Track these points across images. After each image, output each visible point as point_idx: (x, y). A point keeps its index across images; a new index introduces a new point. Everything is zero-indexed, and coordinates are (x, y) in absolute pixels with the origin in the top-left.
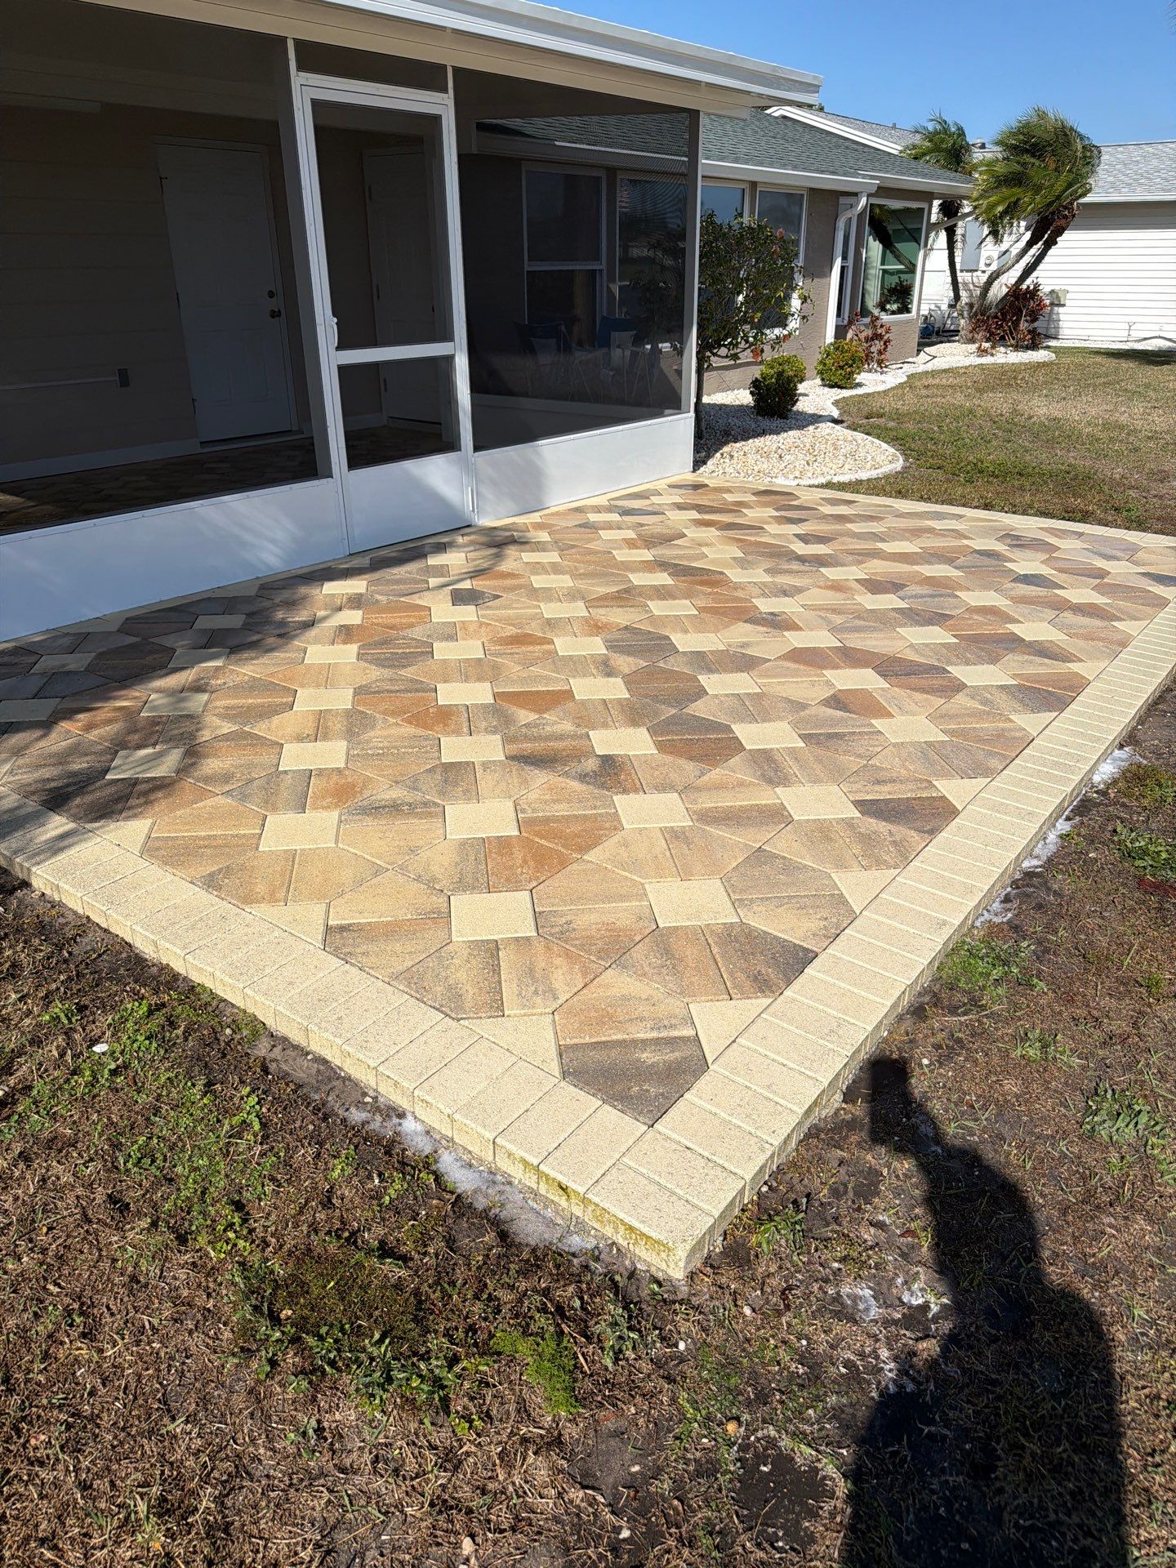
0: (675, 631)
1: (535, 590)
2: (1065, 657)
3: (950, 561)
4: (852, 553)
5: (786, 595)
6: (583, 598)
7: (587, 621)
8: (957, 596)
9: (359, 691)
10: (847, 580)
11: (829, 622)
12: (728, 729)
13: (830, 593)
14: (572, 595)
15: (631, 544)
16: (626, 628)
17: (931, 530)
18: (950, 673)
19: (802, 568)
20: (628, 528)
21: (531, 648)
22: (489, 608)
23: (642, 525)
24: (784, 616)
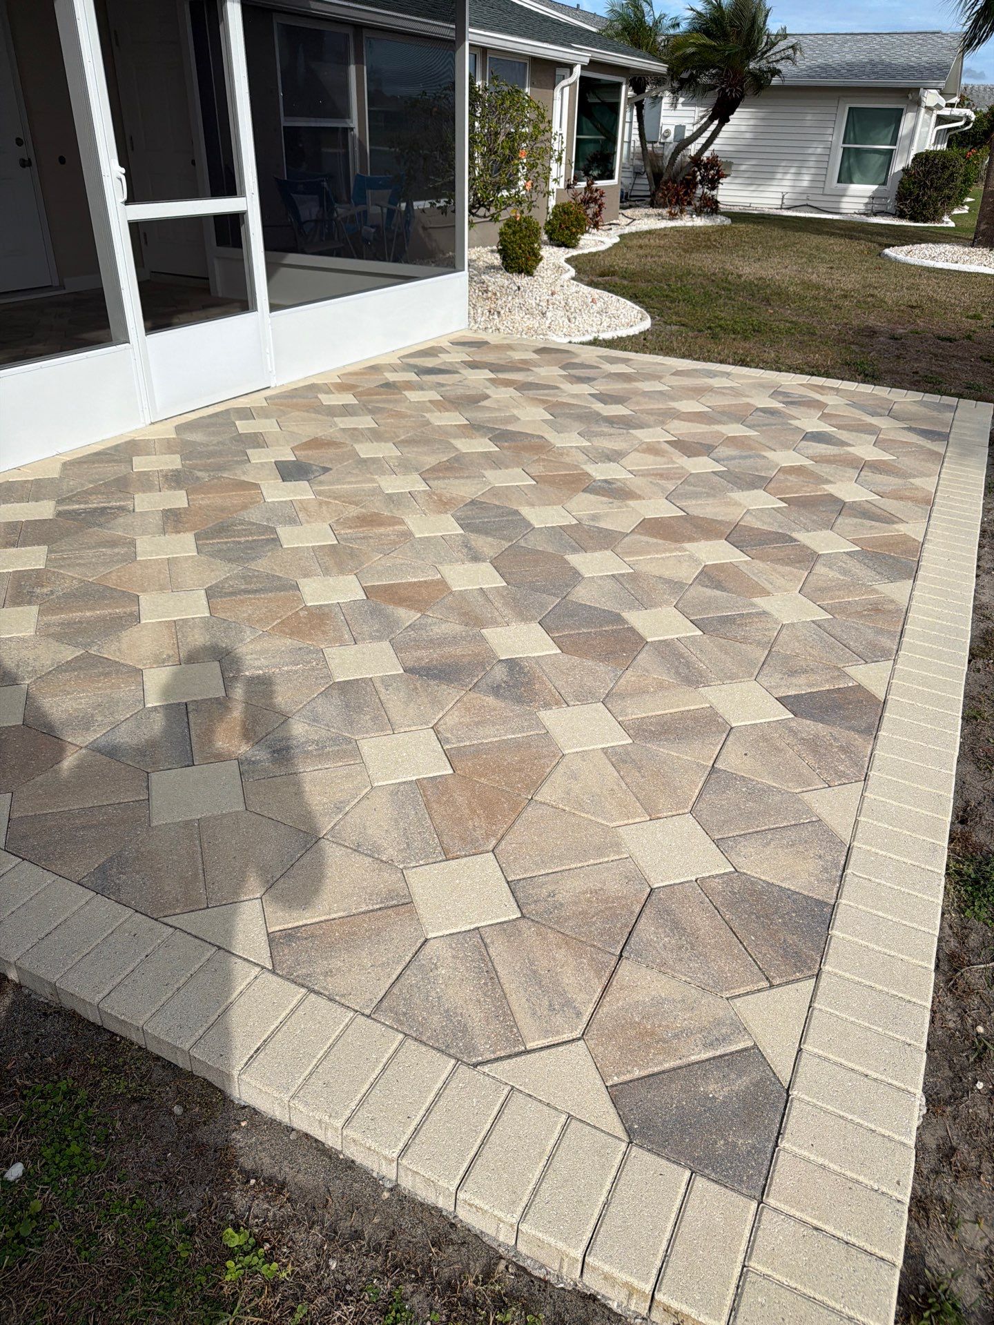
0: (520, 504)
1: (365, 461)
2: (889, 519)
3: (742, 420)
4: (650, 412)
5: (610, 460)
6: (417, 470)
7: (429, 496)
8: (765, 457)
9: (211, 594)
10: (659, 442)
11: (663, 489)
12: (619, 619)
13: (650, 458)
14: (405, 466)
15: (439, 406)
16: (473, 502)
17: (711, 389)
18: (796, 540)
19: (612, 431)
20: (431, 389)
21: (382, 530)
22: (321, 483)
23: (443, 385)
24: (619, 484)
